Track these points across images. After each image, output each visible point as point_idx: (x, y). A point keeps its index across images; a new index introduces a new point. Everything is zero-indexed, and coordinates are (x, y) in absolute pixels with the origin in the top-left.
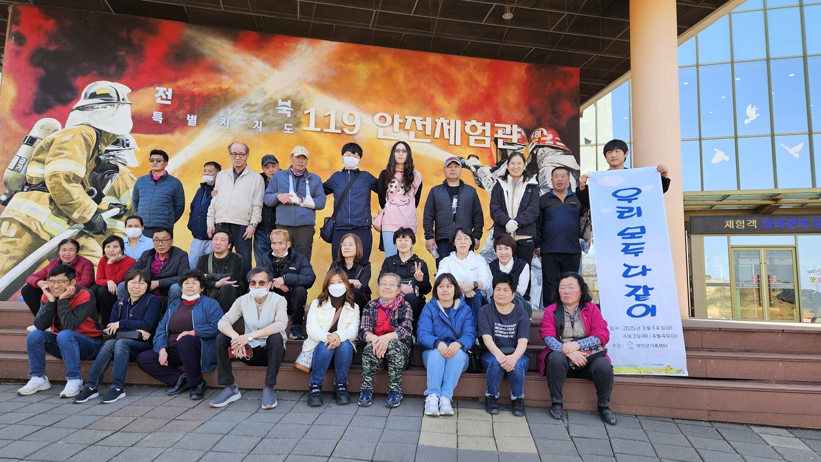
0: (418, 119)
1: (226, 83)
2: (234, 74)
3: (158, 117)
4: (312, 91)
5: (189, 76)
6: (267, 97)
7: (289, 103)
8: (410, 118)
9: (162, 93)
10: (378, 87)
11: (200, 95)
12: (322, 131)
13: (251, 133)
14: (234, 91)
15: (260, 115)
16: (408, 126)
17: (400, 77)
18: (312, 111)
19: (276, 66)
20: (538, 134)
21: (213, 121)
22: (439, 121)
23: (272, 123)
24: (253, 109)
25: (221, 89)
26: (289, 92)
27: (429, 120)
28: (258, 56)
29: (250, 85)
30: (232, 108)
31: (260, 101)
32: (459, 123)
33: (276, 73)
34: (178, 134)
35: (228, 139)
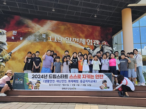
0: (76, 39)
1: (30, 30)
2: (32, 28)
3: (13, 38)
4: (50, 32)
5: (21, 28)
6: (40, 33)
7: (45, 35)
8: (74, 39)
9: (15, 32)
10: (66, 31)
11: (23, 33)
12: (53, 41)
13: (36, 42)
14: (32, 32)
15: (38, 37)
16: (73, 40)
17: (71, 29)
18: (51, 37)
19: (42, 26)
20: (103, 42)
21: (27, 39)
22: (80, 39)
23: (41, 39)
24: (36, 36)
25: (28, 31)
26: (45, 32)
27: (78, 39)
28: (38, 24)
29: (36, 31)
30: (31, 36)
31: (38, 34)
32: (85, 40)
33: (42, 28)
34: (18, 42)
35: (30, 43)
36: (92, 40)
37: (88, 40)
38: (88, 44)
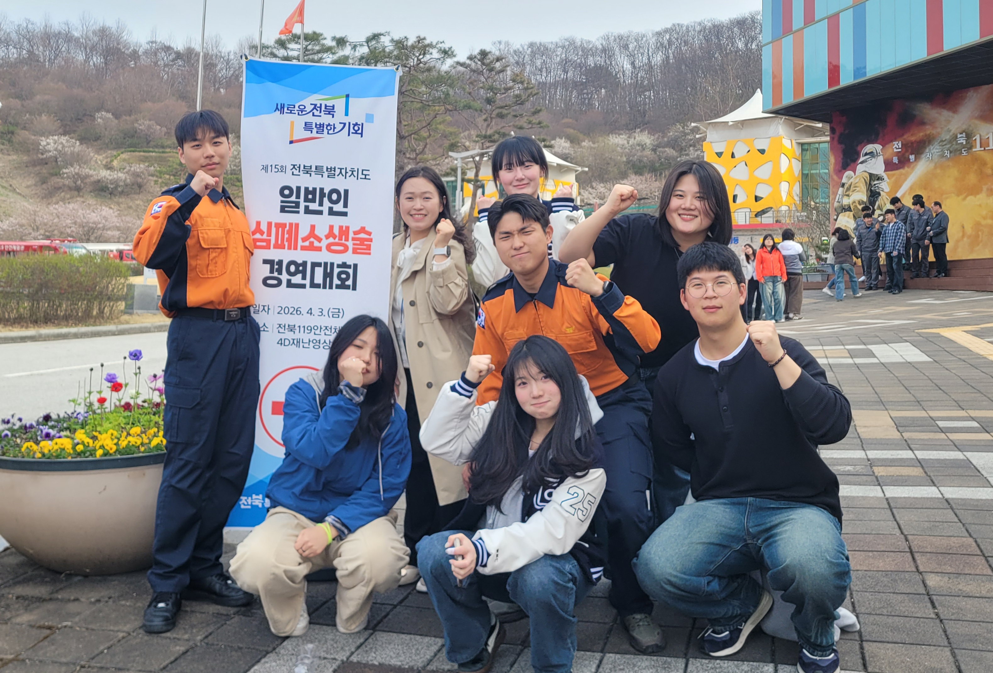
1: (929, 130)
2: (933, 123)
4: (977, 122)
5: (909, 131)
6: (951, 134)
7: (964, 135)
9: (897, 146)
11: (915, 141)
12: (985, 149)
13: (944, 159)
14: (933, 134)
15: (948, 146)
18: (978, 137)
19: (955, 111)
21: (923, 156)
23: (956, 150)
24: (944, 143)
25: (926, 135)
26: (964, 127)
28: (944, 108)
30: (932, 145)
31: (948, 137)
33: (956, 116)
34: (906, 169)
35: (932, 166)
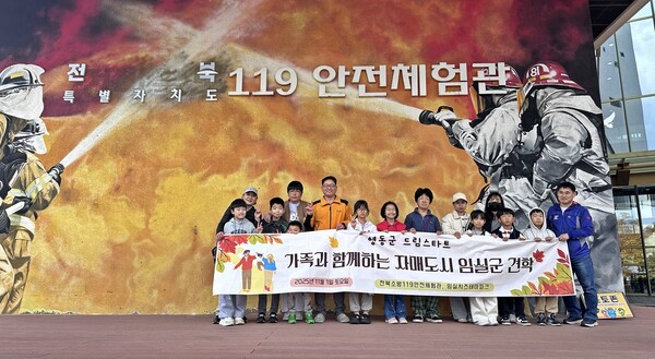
0: (369, 69)
1: (144, 51)
2: (153, 40)
3: (69, 96)
5: (104, 49)
7: (212, 66)
8: (358, 70)
9: (76, 71)
10: (319, 36)
11: (115, 67)
12: (251, 94)
13: (169, 104)
14: (152, 58)
15: (179, 82)
16: (356, 79)
17: (346, 22)
18: (239, 72)
19: (198, 25)
20: (535, 71)
21: (128, 95)
22: (396, 69)
23: (194, 91)
24: (172, 76)
25: (137, 59)
26: (213, 53)
27: (383, 69)
28: (178, 18)
29: (169, 50)
30: (148, 78)
31: (180, 67)
32: (423, 68)
34: (89, 115)
35: (142, 113)
36: (463, 66)
37: (443, 65)
38: (442, 91)
